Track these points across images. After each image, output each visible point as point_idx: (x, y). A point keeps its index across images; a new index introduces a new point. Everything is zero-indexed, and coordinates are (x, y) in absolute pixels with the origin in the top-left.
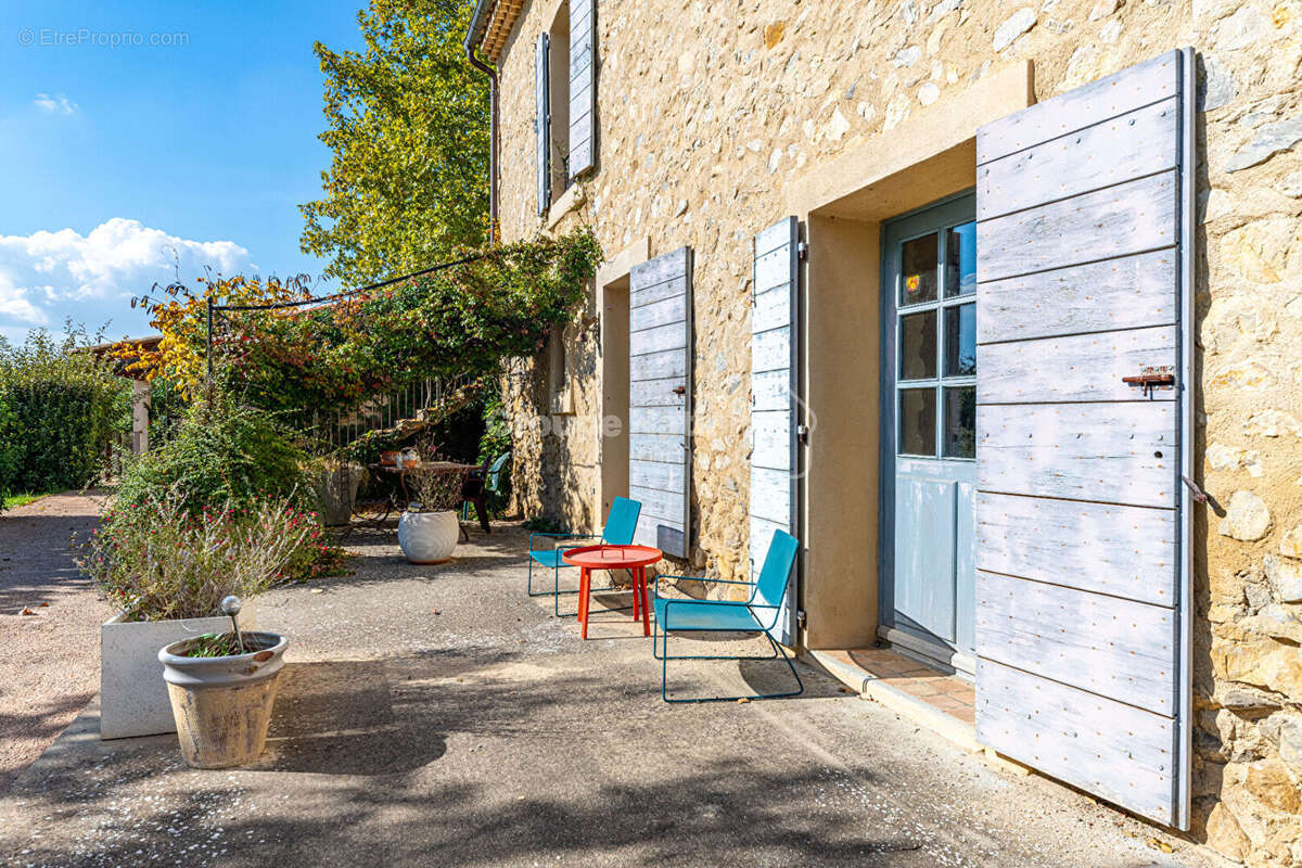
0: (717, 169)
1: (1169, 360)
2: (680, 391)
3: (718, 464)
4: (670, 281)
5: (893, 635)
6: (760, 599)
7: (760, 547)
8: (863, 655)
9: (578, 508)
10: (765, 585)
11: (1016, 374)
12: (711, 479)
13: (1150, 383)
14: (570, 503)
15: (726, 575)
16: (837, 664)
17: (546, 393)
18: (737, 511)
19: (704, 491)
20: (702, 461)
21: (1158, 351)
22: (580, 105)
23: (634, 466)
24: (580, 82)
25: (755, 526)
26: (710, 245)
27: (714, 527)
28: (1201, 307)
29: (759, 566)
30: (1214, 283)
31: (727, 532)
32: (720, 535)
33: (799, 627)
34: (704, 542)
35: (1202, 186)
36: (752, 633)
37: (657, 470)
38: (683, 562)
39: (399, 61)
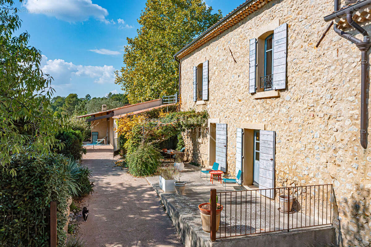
0: (231, 114)
1: (273, 158)
2: (225, 146)
3: (231, 158)
4: (224, 129)
5: (254, 183)
6: (237, 179)
7: (237, 172)
8: (249, 186)
9: (201, 161)
10: (238, 177)
11: (263, 156)
12: (230, 161)
13: (271, 160)
14: (200, 161)
15: (232, 175)
16: (247, 187)
17: (195, 138)
18: (234, 166)
19: (229, 162)
20: (228, 158)
21: (272, 157)
22: (205, 87)
23: (216, 156)
24: (205, 83)
25: (236, 169)
26: (230, 125)
27: (230, 168)
28: (275, 154)
29: (237, 174)
30: (276, 152)
31: (232, 169)
32: (231, 169)
33: (242, 182)
34: (229, 170)
35: (275, 143)
36: (235, 183)
37: (221, 158)
38: (225, 173)
39: (147, 41)
